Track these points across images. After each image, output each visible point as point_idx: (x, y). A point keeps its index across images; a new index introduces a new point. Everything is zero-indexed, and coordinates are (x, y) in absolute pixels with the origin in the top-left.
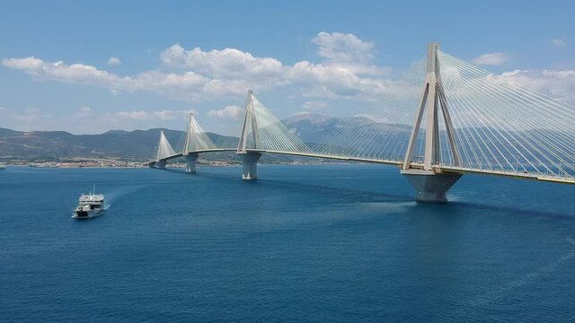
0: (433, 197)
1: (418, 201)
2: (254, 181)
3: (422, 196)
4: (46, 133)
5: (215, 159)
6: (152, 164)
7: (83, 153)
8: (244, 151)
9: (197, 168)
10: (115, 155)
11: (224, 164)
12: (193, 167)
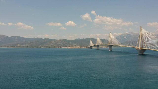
0: (141, 53)
1: (139, 54)
2: (111, 51)
3: (139, 53)
4: (62, 40)
5: (103, 46)
6: (88, 48)
7: (71, 45)
8: (109, 45)
9: (99, 48)
10: (79, 45)
11: (105, 47)
12: (98, 48)
